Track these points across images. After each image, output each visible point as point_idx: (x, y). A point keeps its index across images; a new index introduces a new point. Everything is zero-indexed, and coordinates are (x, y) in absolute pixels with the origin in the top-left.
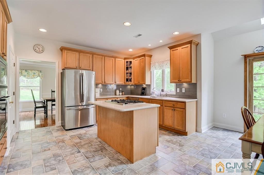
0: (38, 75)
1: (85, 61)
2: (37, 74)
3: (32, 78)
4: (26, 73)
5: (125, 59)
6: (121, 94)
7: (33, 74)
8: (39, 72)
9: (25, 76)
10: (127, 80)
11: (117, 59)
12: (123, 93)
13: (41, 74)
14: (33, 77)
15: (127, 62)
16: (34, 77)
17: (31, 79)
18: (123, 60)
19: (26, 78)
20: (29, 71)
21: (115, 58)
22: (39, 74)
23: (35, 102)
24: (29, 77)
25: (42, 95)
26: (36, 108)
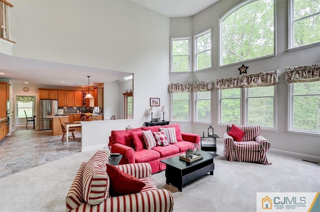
1: (53, 95)
2: (30, 99)
3: (26, 102)
4: (22, 99)
5: (82, 91)
6: (80, 112)
7: (27, 100)
9: (21, 101)
10: (83, 104)
11: (75, 92)
12: (83, 112)
15: (83, 93)
16: (28, 102)
18: (81, 92)
20: (24, 97)
21: (74, 91)
22: (32, 99)
23: (27, 118)
24: (24, 102)
26: (27, 121)
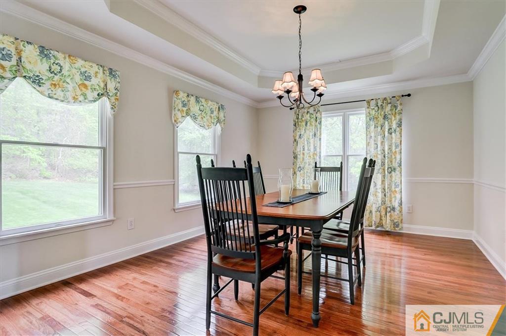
0: (102, 85)
2: (97, 81)
3: (74, 100)
4: (41, 67)
7: (78, 78)
8: (107, 73)
9: (36, 81)
13: (114, 84)
14: (79, 92)
16: (85, 95)
17: (69, 107)
19: (42, 93)
20: (60, 56)
22: (106, 85)
24: (59, 93)
25: (114, 189)
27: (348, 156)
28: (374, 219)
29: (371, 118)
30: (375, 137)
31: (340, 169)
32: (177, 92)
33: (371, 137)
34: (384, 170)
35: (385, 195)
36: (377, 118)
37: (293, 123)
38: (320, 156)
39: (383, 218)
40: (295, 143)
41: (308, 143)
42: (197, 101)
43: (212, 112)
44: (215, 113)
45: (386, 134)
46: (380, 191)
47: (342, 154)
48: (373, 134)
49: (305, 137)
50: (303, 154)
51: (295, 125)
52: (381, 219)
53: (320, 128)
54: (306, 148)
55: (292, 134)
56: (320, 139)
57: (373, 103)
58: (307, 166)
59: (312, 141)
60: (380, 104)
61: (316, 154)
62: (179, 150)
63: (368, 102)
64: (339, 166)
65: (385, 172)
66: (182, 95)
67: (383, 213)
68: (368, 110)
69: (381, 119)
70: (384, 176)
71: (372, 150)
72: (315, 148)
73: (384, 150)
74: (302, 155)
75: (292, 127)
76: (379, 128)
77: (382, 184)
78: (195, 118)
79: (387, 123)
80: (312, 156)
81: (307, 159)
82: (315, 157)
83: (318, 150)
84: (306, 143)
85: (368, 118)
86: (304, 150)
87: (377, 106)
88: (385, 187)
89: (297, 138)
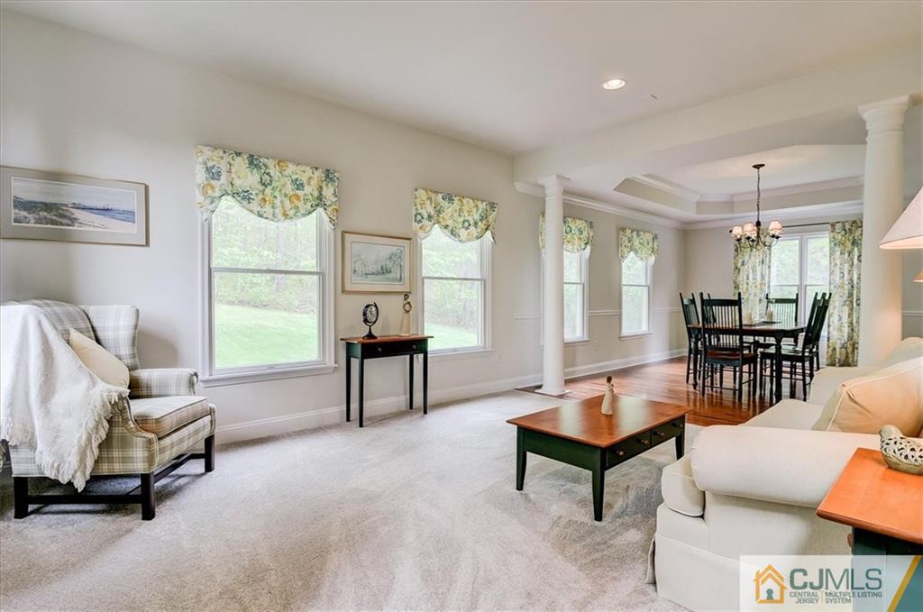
27: (806, 286)
28: (838, 356)
29: (835, 243)
30: (841, 264)
31: (796, 301)
32: (624, 229)
33: (836, 265)
34: (852, 302)
35: (852, 330)
36: (843, 244)
37: (734, 248)
38: (769, 286)
39: (850, 355)
40: (737, 271)
41: (754, 271)
42: (638, 235)
43: (648, 244)
44: (651, 244)
45: (856, 261)
46: (846, 325)
47: (797, 283)
48: (838, 262)
49: (750, 265)
50: (747, 283)
51: (736, 250)
52: (847, 357)
53: (770, 254)
54: (751, 276)
55: (732, 261)
56: (769, 267)
57: (838, 226)
58: (752, 297)
59: (759, 269)
60: (847, 227)
61: (765, 284)
62: (624, 283)
63: (833, 225)
64: (795, 297)
65: (853, 304)
66: (628, 231)
67: (850, 350)
68: (832, 234)
69: (849, 244)
70: (852, 309)
71: (837, 279)
72: (763, 276)
73: (852, 280)
74: (745, 285)
75: (732, 253)
76: (847, 254)
77: (849, 317)
78: (636, 252)
79: (856, 248)
80: (759, 286)
81: (752, 290)
82: (763, 287)
83: (767, 279)
84: (751, 271)
85: (833, 244)
86: (748, 279)
87: (845, 230)
88: (852, 320)
89: (739, 265)
